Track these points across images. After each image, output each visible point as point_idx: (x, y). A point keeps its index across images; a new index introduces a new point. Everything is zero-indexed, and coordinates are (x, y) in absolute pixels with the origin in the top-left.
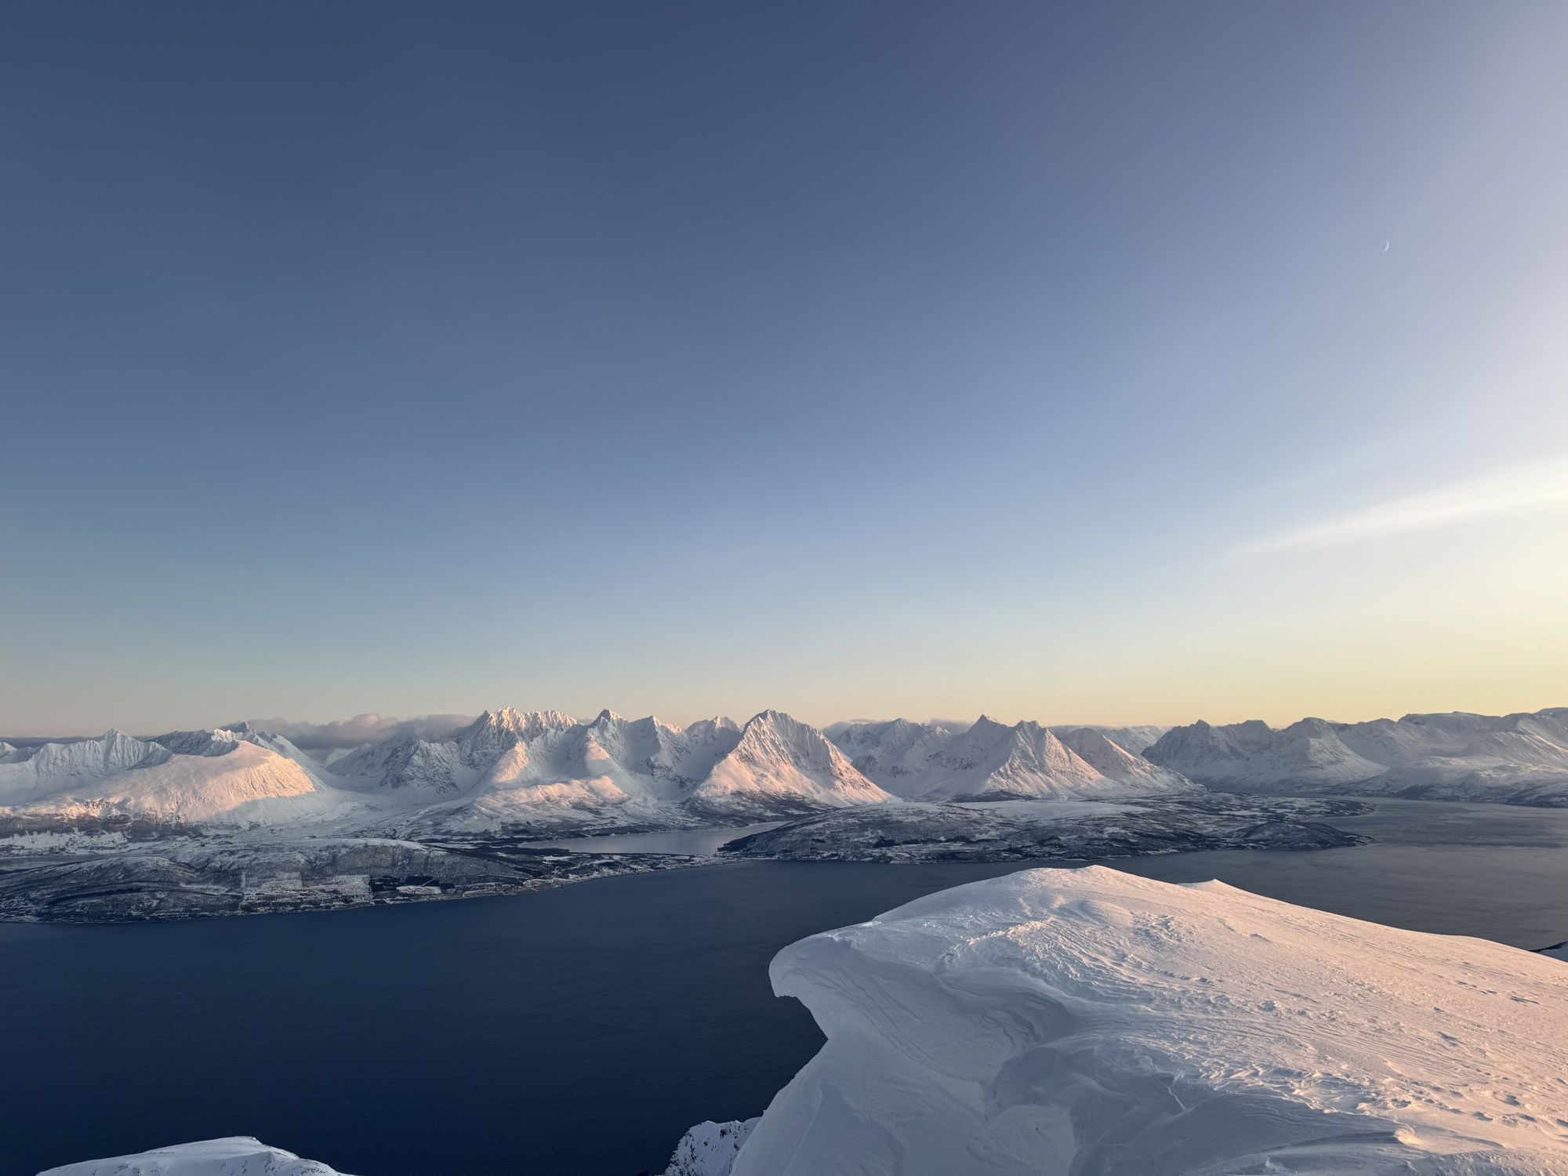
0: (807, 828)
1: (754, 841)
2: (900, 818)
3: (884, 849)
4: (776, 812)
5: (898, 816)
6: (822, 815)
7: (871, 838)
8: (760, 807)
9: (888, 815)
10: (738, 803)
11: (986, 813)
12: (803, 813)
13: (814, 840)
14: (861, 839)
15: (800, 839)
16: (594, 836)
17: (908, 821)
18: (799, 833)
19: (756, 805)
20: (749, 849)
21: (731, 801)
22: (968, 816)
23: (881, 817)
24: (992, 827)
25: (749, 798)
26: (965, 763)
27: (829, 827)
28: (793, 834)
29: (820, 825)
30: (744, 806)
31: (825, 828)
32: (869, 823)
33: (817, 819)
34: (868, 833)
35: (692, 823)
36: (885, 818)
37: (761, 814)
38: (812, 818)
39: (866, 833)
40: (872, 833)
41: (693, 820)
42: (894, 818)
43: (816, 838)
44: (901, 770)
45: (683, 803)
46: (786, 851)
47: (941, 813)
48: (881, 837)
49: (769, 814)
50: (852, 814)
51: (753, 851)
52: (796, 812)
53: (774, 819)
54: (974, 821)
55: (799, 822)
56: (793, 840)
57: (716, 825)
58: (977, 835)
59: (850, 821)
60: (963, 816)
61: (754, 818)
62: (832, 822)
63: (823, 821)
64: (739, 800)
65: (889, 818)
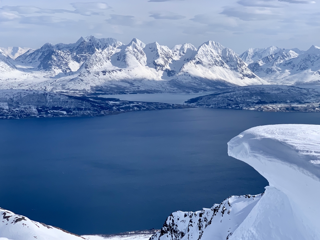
0: (225, 94)
1: (201, 99)
2: (269, 92)
3: (260, 105)
4: (211, 87)
5: (268, 90)
6: (233, 89)
7: (255, 100)
8: (204, 85)
9: (263, 90)
10: (195, 83)
11: (310, 90)
12: (224, 88)
13: (228, 100)
14: (250, 100)
15: (222, 99)
16: (130, 94)
17: (272, 93)
18: (222, 97)
19: (203, 84)
20: (199, 103)
21: (191, 81)
22: (301, 91)
23: (260, 91)
24: (313, 96)
25: (199, 80)
26: (302, 67)
27: (236, 94)
28: (219, 97)
29: (232, 93)
30: (197, 84)
31: (234, 95)
32: (254, 93)
33: (230, 91)
34: (254, 98)
35: (173, 90)
36: (262, 91)
37: (204, 88)
38: (228, 90)
39: (252, 98)
40: (255, 98)
41: (174, 89)
42: (266, 92)
43: (229, 99)
44: (271, 70)
45: (169, 81)
46: (215, 104)
47: (289, 90)
48: (259, 100)
49: (208, 88)
50: (246, 89)
51: (200, 103)
52: (221, 87)
53: (210, 90)
54: (304, 94)
55: (222, 92)
56: (219, 99)
57: (184, 92)
58: (305, 100)
59: (246, 92)
60: (299, 91)
61: (202, 89)
62: (237, 92)
63: (233, 92)
64: (195, 81)
65: (264, 91)
